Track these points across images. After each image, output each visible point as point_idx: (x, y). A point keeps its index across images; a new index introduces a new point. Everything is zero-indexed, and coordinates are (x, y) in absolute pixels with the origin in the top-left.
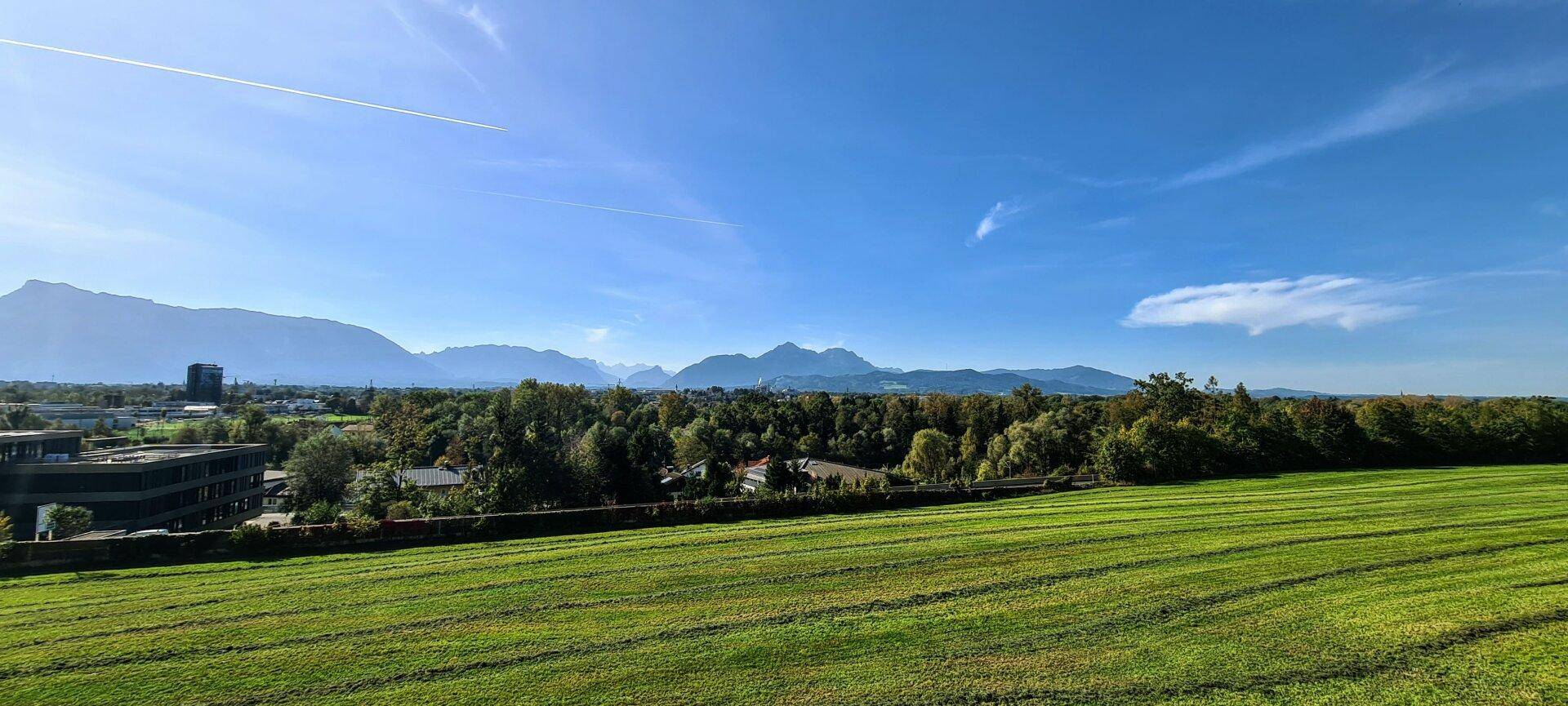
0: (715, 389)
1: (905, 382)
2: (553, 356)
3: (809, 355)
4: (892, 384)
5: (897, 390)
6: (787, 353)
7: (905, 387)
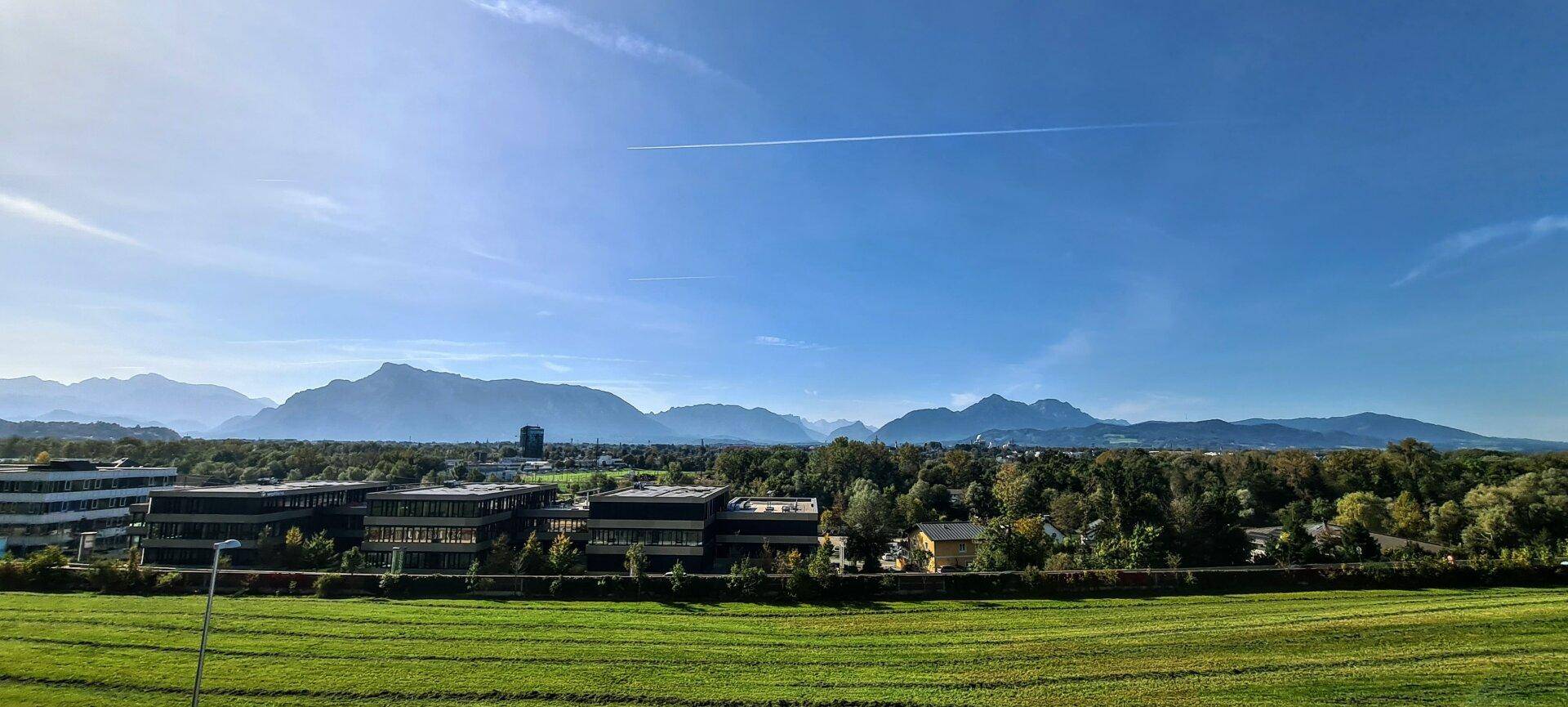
0: (933, 445)
1: (1136, 435)
2: (762, 416)
3: (1016, 408)
4: (1120, 437)
5: (1127, 444)
6: (994, 406)
7: (1135, 441)
